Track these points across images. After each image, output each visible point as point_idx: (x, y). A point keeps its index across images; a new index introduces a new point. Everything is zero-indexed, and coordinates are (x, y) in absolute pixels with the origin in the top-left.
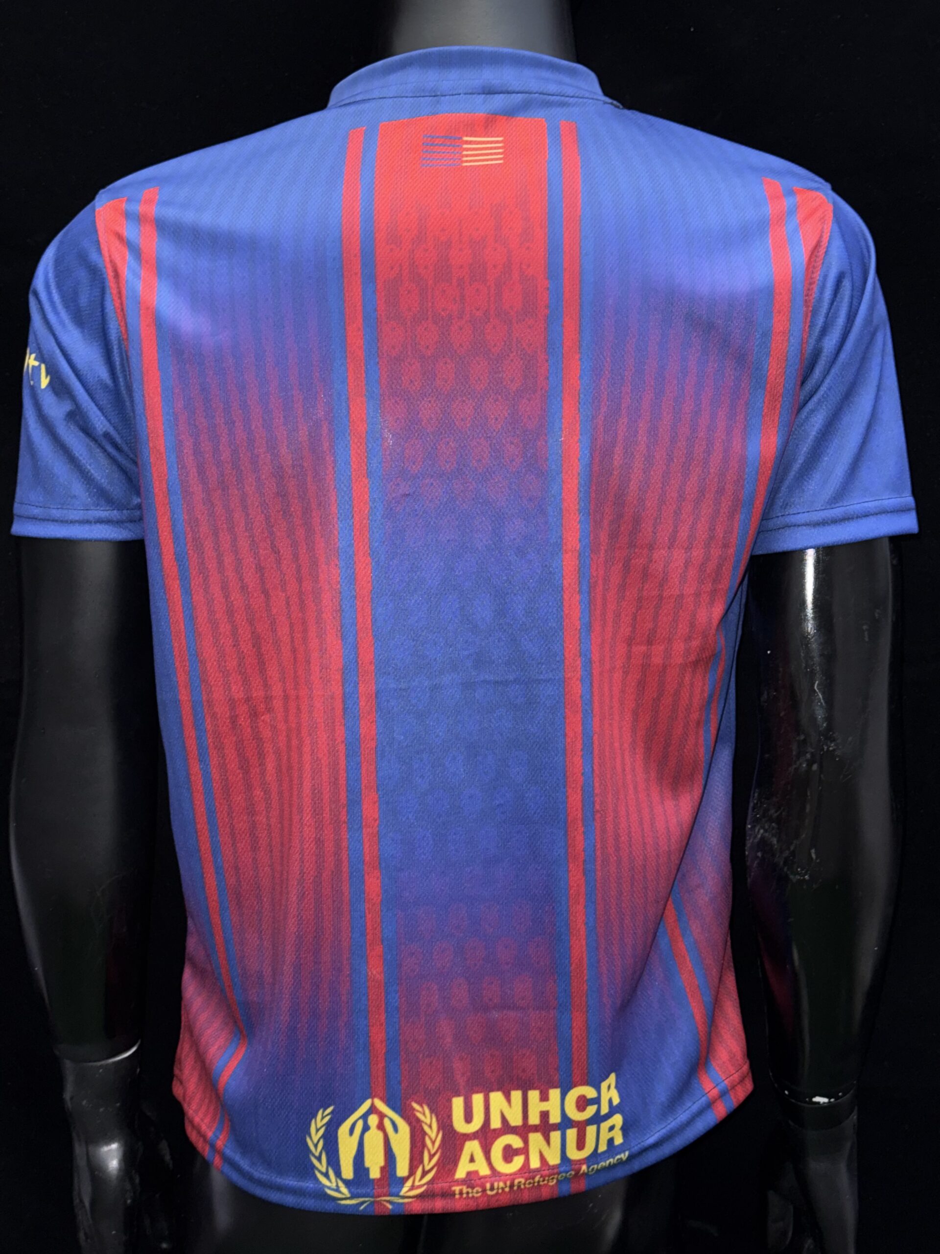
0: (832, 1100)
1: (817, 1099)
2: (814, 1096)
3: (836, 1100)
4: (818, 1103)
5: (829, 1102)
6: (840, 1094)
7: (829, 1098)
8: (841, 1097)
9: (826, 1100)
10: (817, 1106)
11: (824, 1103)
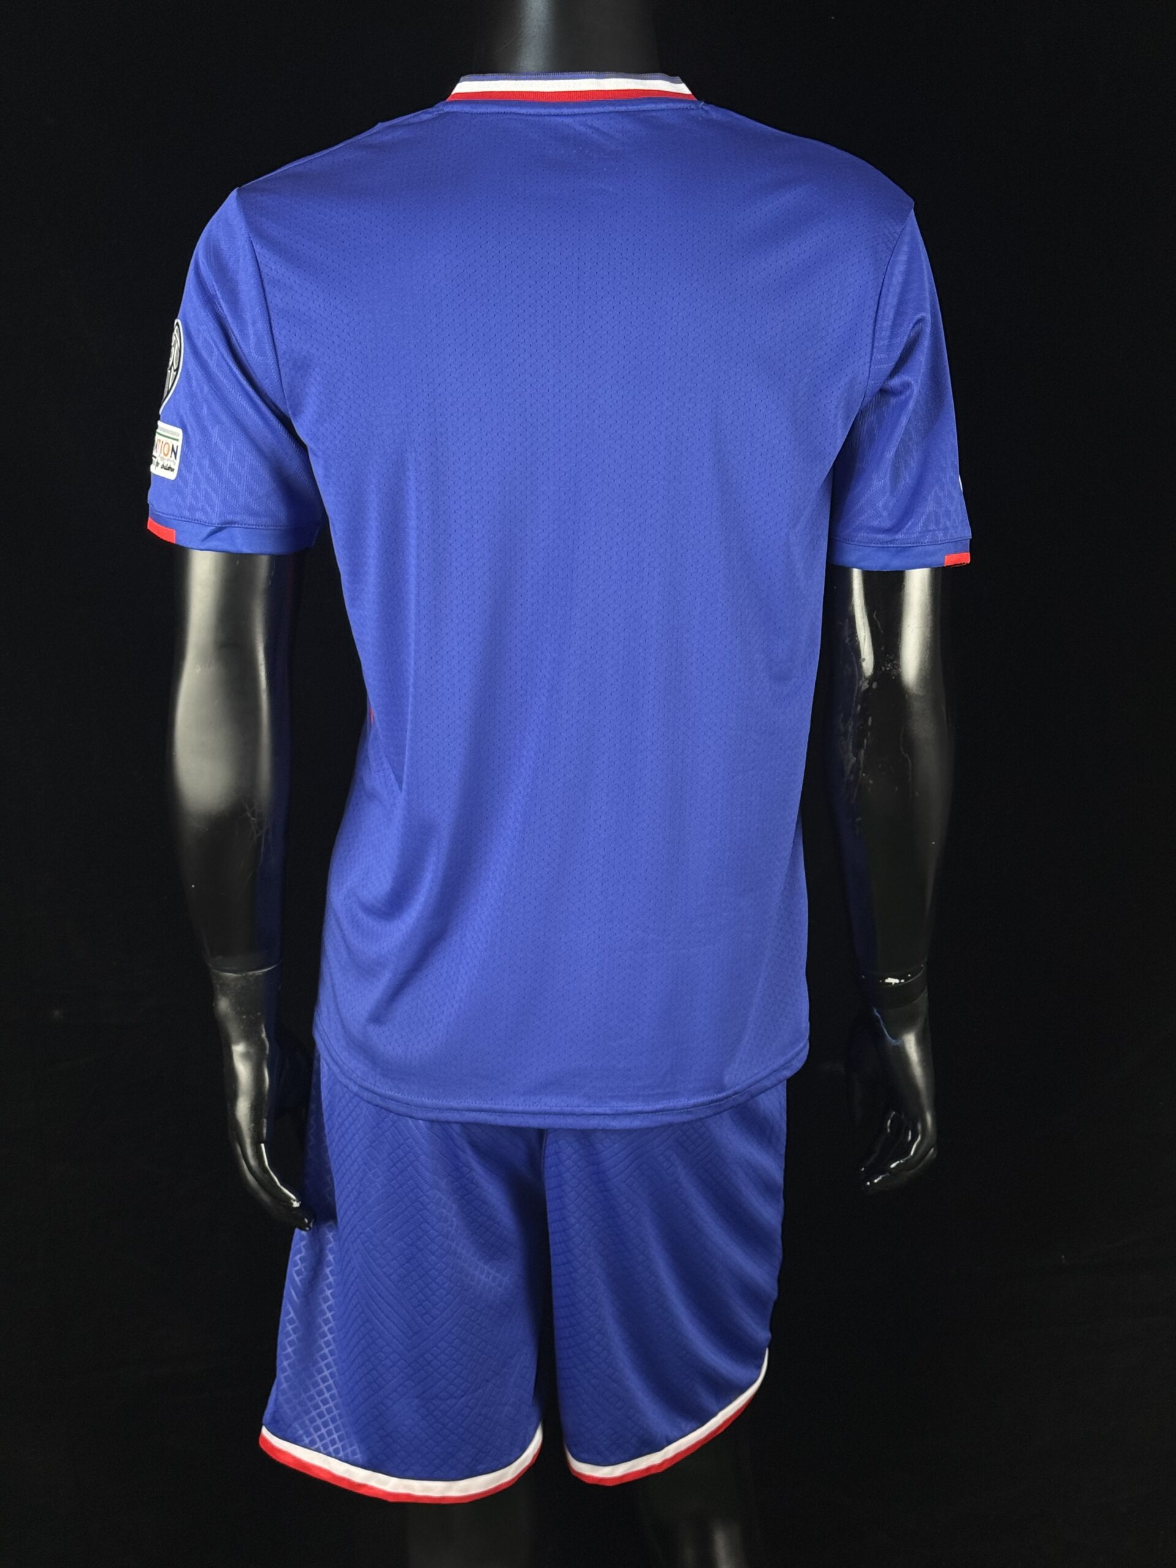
0: (903, 981)
1: (890, 980)
2: (887, 978)
3: (905, 981)
4: (891, 983)
5: (900, 982)
6: (909, 975)
7: (900, 980)
8: (910, 978)
9: (897, 981)
10: (890, 986)
11: (896, 984)
